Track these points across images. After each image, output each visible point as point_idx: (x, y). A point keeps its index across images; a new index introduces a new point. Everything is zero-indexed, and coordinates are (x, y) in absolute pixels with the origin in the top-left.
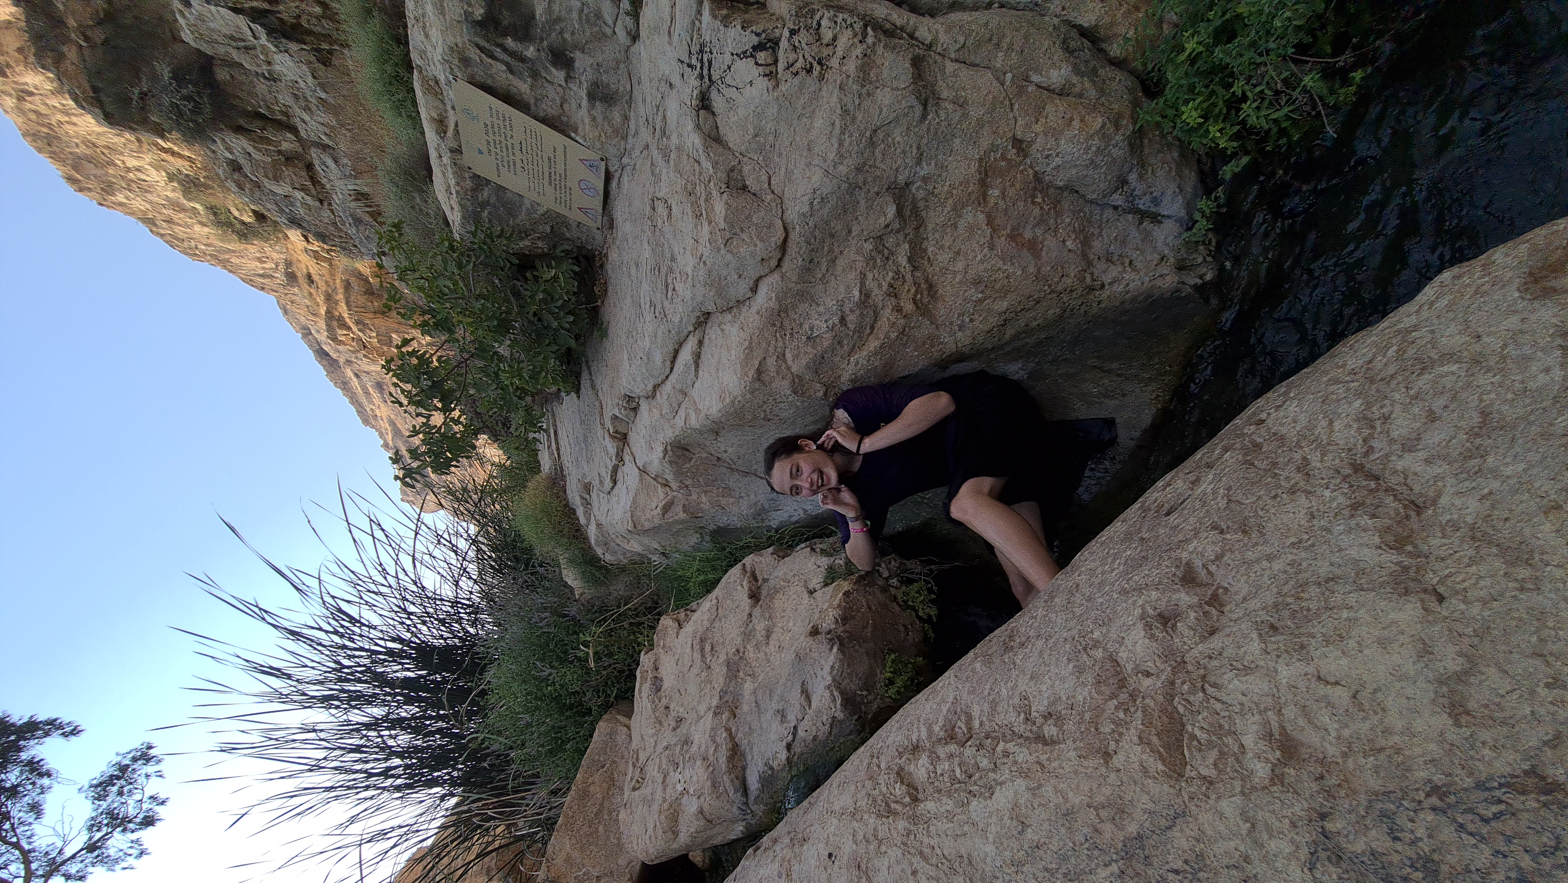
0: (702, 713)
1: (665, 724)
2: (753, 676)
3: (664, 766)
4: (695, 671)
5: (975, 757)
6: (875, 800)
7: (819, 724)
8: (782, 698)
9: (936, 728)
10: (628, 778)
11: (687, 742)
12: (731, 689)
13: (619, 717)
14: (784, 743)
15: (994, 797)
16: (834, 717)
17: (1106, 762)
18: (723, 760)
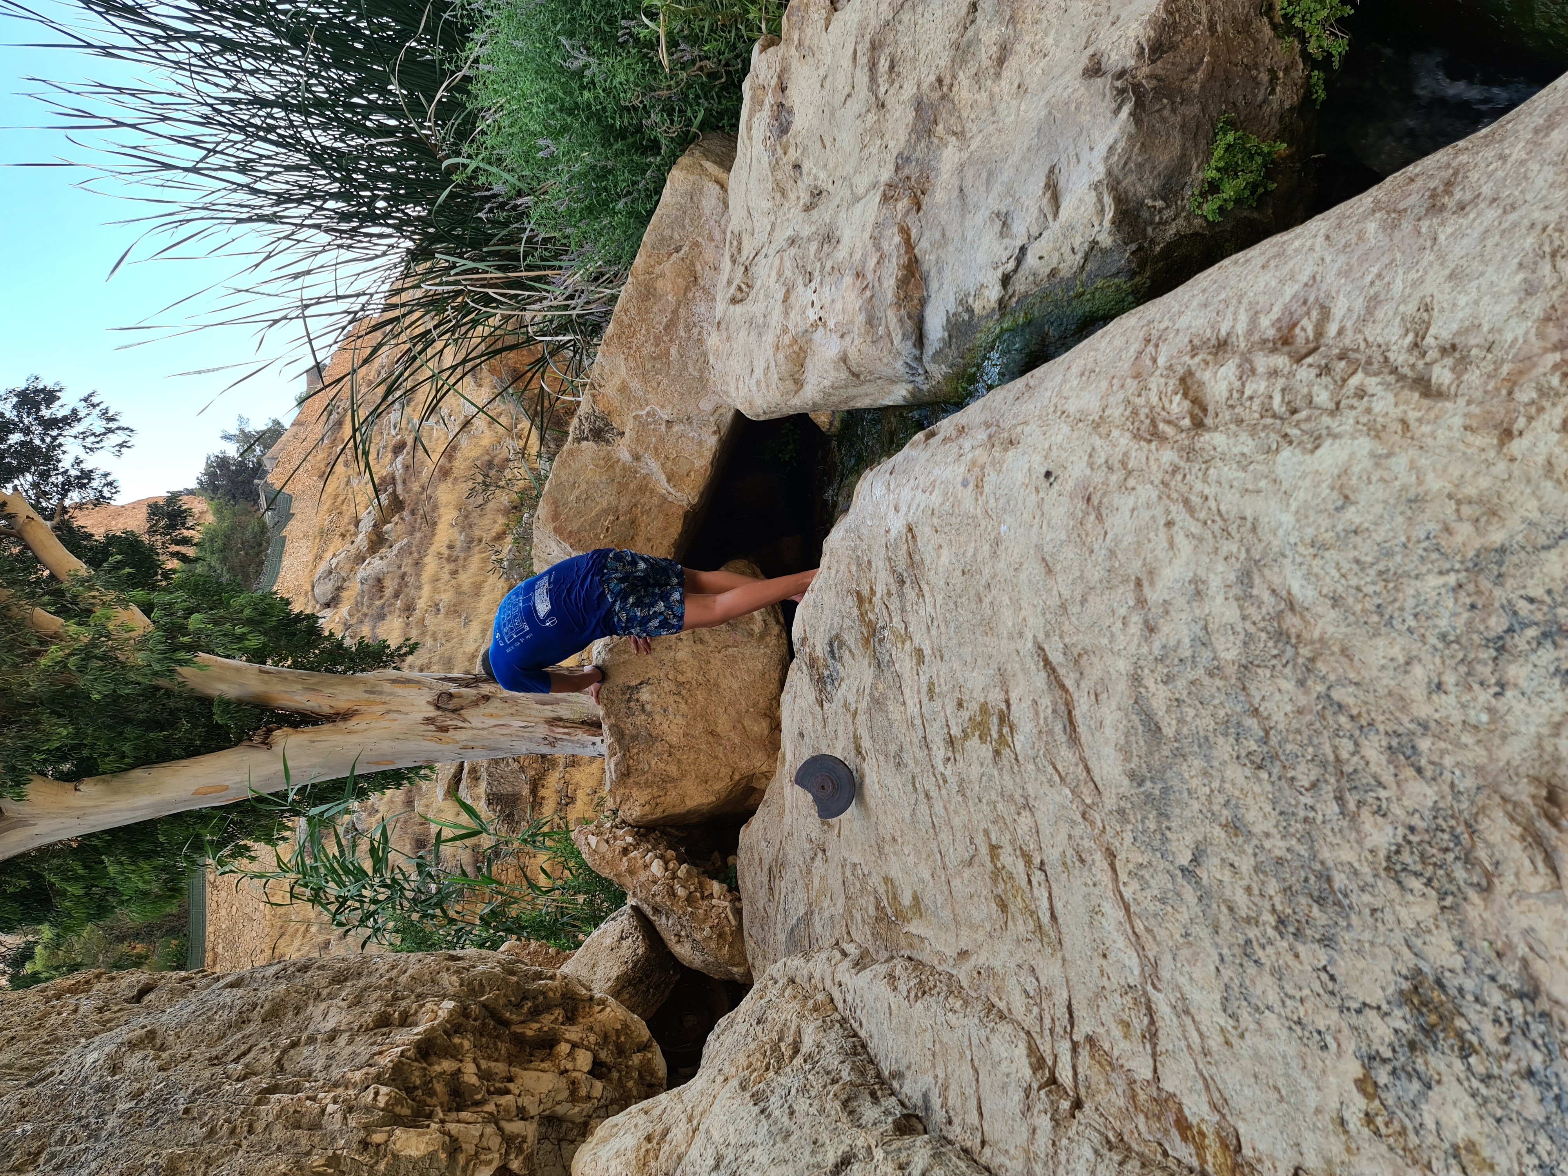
0: (861, 191)
1: (792, 196)
2: (960, 135)
3: (788, 273)
4: (855, 106)
5: (1310, 385)
6: (1135, 413)
7: (1066, 249)
8: (1009, 191)
9: (1265, 322)
10: (724, 278)
11: (829, 238)
12: (918, 154)
13: (708, 165)
14: (999, 273)
15: (1318, 453)
16: (1095, 243)
17: (1502, 444)
18: (890, 284)
